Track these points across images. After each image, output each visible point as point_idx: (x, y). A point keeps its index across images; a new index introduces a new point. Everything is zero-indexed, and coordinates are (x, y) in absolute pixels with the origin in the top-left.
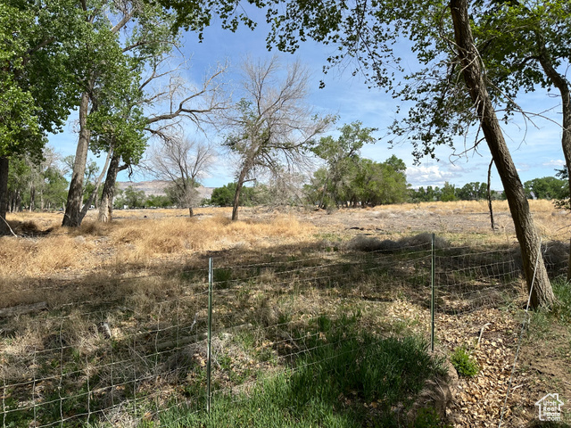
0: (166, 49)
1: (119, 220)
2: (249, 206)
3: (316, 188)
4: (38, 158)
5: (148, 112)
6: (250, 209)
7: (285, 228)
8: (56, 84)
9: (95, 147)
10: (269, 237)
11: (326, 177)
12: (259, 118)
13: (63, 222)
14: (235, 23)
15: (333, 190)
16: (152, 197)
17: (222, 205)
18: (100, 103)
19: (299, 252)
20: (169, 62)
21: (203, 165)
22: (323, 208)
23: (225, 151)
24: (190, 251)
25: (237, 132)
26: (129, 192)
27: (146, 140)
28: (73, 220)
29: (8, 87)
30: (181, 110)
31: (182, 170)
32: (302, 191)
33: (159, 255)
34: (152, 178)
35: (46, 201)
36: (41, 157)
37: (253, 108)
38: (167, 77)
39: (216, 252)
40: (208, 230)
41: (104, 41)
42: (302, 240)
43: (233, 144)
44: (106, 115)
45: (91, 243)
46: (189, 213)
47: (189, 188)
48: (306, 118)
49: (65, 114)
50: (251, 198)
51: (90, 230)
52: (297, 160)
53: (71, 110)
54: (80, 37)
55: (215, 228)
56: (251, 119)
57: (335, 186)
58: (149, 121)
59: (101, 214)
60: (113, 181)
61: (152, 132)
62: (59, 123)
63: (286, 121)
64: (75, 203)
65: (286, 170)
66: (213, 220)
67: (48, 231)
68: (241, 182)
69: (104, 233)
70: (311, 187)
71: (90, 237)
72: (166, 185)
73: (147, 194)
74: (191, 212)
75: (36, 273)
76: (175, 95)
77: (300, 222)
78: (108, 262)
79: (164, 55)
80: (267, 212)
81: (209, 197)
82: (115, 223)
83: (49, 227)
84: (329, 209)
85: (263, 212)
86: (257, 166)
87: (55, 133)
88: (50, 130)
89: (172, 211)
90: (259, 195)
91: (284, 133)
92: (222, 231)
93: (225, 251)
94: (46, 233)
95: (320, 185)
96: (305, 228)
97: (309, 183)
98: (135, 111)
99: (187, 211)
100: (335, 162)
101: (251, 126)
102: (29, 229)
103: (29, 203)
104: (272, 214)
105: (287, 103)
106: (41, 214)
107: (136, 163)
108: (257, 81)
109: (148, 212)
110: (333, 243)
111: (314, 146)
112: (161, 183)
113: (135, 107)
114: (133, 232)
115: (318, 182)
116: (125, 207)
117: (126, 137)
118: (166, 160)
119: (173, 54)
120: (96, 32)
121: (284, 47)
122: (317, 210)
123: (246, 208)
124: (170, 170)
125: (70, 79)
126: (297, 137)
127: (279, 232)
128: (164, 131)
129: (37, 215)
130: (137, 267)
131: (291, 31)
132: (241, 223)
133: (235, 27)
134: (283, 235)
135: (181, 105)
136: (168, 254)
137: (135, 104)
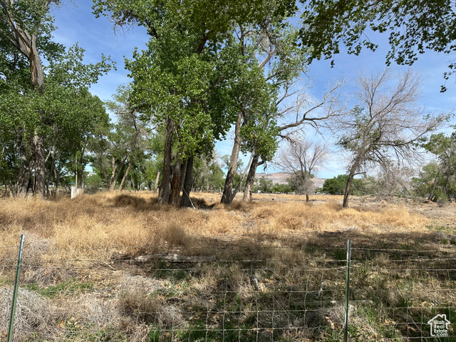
0: (296, 75)
1: (257, 201)
2: (358, 195)
3: (425, 181)
4: (210, 157)
5: (280, 122)
6: (358, 198)
7: (395, 217)
8: (223, 108)
9: (243, 149)
10: (380, 225)
11: (437, 170)
12: (371, 121)
13: (222, 200)
14: (358, 48)
15: (445, 183)
16: (277, 184)
17: (332, 193)
18: (249, 119)
19: (412, 242)
20: (297, 84)
21: (318, 161)
22: (434, 201)
23: (338, 149)
24: (310, 230)
25: (349, 133)
26: (262, 180)
27: (277, 143)
28: (227, 200)
29: (198, 112)
30: (304, 119)
31: (302, 165)
32: (411, 184)
33: (286, 230)
34: (279, 170)
35: (210, 185)
36: (211, 156)
37: (365, 112)
38: (296, 95)
39: (332, 233)
40: (324, 213)
41: (255, 75)
42: (414, 230)
43: (346, 143)
44: (252, 126)
45: (239, 216)
46: (305, 199)
47: (306, 178)
48: (417, 118)
49: (228, 128)
50: (360, 188)
51: (238, 207)
52: (407, 155)
53: (231, 125)
54: (240, 75)
55: (329, 213)
56: (363, 121)
57: (447, 180)
58: (280, 129)
59: (245, 196)
60: (254, 173)
61: (282, 136)
62: (224, 134)
63: (396, 122)
64: (229, 187)
65: (395, 165)
66: (327, 205)
67: (213, 206)
68: (352, 174)
69: (247, 210)
70: (420, 180)
71: (238, 212)
72: (289, 176)
73: (274, 183)
74: (307, 198)
75: (207, 234)
76: (301, 109)
77: (410, 213)
78: (251, 231)
79: (294, 79)
80: (374, 201)
81: (321, 186)
82: (254, 203)
83: (213, 203)
84: (440, 202)
85: (371, 201)
86: (367, 161)
87: (221, 140)
88: (218, 138)
89: (292, 196)
90: (367, 186)
91: (394, 132)
92: (336, 216)
93: (340, 233)
94: (211, 207)
95: (430, 178)
96: (416, 219)
97: (417, 176)
98: (271, 122)
99: (304, 197)
100: (447, 157)
101: (363, 128)
102: (201, 204)
103: (200, 186)
104: (380, 203)
105: (398, 106)
106: (207, 194)
107: (270, 160)
108: (370, 90)
109: (274, 196)
110: (449, 236)
111: (426, 143)
112: (286, 175)
113: (271, 119)
114: (267, 211)
115: (428, 175)
116: (259, 191)
117: (265, 141)
118: (291, 157)
119: (301, 78)
120: (249, 69)
121: (402, 61)
122: (426, 202)
123: (354, 197)
124: (293, 165)
125: (233, 104)
126: (407, 135)
127: (389, 221)
128: (291, 136)
129: (205, 194)
130: (272, 238)
131: (410, 46)
132: (352, 210)
133: (359, 51)
134: (393, 224)
135: (305, 115)
136: (293, 231)
137: (272, 117)
